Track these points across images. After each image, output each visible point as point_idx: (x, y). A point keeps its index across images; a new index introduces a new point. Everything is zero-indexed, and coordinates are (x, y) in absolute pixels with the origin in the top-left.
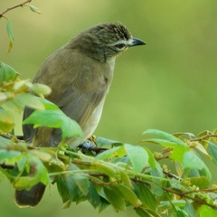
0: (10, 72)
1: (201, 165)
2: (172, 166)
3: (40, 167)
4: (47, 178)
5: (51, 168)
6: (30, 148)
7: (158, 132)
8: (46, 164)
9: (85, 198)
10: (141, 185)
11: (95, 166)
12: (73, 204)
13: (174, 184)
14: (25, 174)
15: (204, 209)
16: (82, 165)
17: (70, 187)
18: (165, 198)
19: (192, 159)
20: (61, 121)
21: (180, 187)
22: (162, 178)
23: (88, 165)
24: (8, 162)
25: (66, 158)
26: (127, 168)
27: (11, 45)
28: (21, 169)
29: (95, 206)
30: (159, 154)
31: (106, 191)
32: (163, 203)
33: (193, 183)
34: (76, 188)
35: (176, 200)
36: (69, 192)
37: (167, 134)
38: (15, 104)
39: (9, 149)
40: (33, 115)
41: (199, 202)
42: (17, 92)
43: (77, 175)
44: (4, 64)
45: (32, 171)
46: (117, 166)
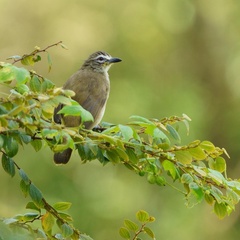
0: (50, 84)
1: (164, 136)
2: (146, 138)
3: (69, 139)
4: (72, 145)
5: (76, 139)
6: (63, 128)
7: (138, 117)
8: (72, 137)
9: (95, 158)
10: (129, 149)
11: (101, 138)
12: (88, 161)
13: (147, 148)
14: (60, 143)
15: (166, 162)
16: (93, 138)
17: (86, 151)
18: (143, 157)
19: (158, 133)
20: (80, 112)
21: (151, 150)
22: (141, 145)
23: (97, 138)
24: (50, 136)
25: (84, 133)
26: (120, 139)
27: (50, 68)
28: (58, 140)
29: (101, 162)
30: (138, 131)
31: (108, 153)
32: (141, 160)
33: (160, 147)
34: (90, 151)
35: (149, 157)
36: (85, 155)
37: (144, 118)
38: (54, 102)
39: (50, 128)
41: (163, 158)
42: (55, 95)
43: (90, 143)
44: (46, 79)
45: (65, 140)
46: (114, 138)
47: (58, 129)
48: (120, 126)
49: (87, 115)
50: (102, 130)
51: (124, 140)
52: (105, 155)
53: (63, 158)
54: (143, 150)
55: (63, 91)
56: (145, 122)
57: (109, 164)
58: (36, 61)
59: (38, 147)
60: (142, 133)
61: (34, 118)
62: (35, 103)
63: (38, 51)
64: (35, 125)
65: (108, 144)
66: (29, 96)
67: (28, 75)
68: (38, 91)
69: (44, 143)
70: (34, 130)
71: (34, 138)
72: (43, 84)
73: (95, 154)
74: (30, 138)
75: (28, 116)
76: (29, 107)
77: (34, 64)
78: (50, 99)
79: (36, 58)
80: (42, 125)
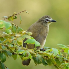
0: (21, 29)
2: (65, 54)
3: (29, 54)
4: (31, 57)
5: (32, 55)
6: (27, 49)
7: (61, 45)
8: (31, 53)
9: (41, 63)
10: (57, 59)
11: (44, 54)
12: (38, 64)
13: (65, 59)
14: (25, 56)
16: (40, 54)
17: (37, 60)
18: (63, 62)
20: (35, 42)
21: (67, 59)
22: (62, 57)
23: (42, 54)
24: (21, 53)
25: (36, 52)
26: (53, 54)
27: (21, 22)
28: (24, 55)
29: (44, 65)
30: (61, 51)
31: (47, 61)
32: (62, 64)
34: (39, 60)
35: (66, 63)
37: (63, 45)
38: (22, 37)
39: (21, 49)
40: (27, 40)
42: (23, 34)
43: (39, 56)
44: (19, 27)
45: (27, 55)
46: (50, 54)
47: (25, 50)
48: (53, 49)
49: (37, 44)
50: (44, 50)
51: (54, 55)
52: (46, 62)
53: (27, 63)
54: (63, 60)
55: (27, 33)
56: (64, 47)
57: (48, 66)
58: (14, 19)
59: (15, 58)
60: (63, 52)
61: (13, 45)
62: (14, 38)
63: (15, 14)
64: (14, 48)
65: (47, 57)
66: (11, 35)
67: (11, 25)
68: (16, 32)
69: (18, 56)
70: (13, 50)
71: (13, 54)
72: (17, 29)
73: (41, 61)
74: (11, 54)
75: (11, 44)
76: (11, 40)
77: (13, 20)
78: (21, 36)
79: (14, 17)
80: (17, 48)
